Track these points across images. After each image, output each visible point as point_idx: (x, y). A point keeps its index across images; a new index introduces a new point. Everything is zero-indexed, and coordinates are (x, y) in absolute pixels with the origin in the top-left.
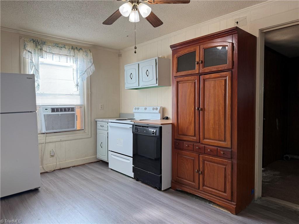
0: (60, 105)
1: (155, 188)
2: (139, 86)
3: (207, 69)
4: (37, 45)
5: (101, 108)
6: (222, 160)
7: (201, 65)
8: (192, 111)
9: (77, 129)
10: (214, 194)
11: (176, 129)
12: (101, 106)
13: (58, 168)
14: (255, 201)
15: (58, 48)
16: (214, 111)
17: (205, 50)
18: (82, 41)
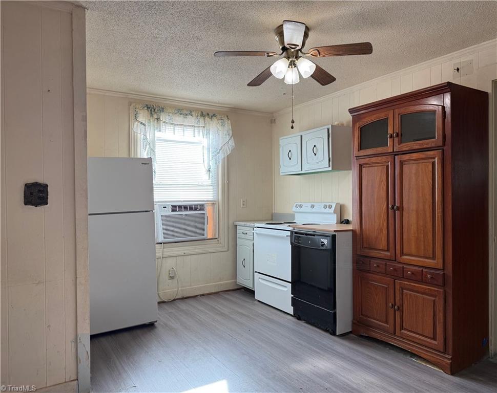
0: (184, 201)
1: (326, 331)
2: (302, 170)
3: (405, 147)
4: (153, 113)
5: (244, 205)
6: (429, 288)
7: (396, 140)
8: (383, 211)
9: (209, 237)
10: (417, 341)
11: (358, 238)
12: (244, 201)
13: (180, 297)
14: (489, 357)
15: (182, 115)
16: (417, 211)
17: (402, 117)
18: (217, 103)
